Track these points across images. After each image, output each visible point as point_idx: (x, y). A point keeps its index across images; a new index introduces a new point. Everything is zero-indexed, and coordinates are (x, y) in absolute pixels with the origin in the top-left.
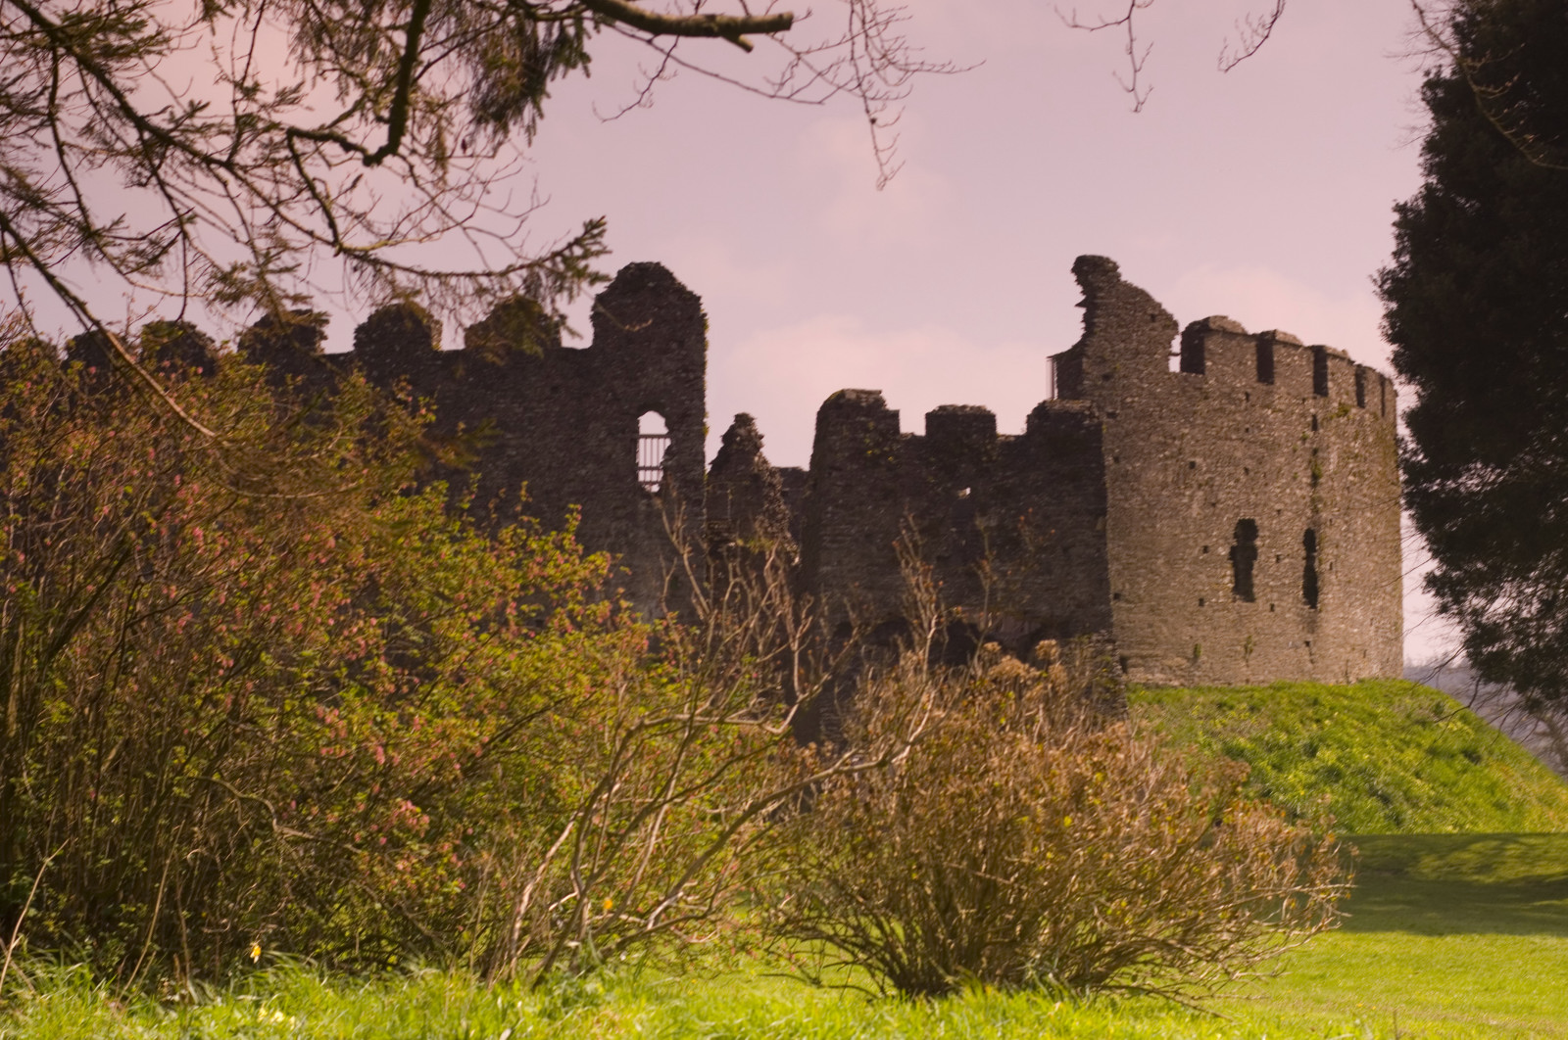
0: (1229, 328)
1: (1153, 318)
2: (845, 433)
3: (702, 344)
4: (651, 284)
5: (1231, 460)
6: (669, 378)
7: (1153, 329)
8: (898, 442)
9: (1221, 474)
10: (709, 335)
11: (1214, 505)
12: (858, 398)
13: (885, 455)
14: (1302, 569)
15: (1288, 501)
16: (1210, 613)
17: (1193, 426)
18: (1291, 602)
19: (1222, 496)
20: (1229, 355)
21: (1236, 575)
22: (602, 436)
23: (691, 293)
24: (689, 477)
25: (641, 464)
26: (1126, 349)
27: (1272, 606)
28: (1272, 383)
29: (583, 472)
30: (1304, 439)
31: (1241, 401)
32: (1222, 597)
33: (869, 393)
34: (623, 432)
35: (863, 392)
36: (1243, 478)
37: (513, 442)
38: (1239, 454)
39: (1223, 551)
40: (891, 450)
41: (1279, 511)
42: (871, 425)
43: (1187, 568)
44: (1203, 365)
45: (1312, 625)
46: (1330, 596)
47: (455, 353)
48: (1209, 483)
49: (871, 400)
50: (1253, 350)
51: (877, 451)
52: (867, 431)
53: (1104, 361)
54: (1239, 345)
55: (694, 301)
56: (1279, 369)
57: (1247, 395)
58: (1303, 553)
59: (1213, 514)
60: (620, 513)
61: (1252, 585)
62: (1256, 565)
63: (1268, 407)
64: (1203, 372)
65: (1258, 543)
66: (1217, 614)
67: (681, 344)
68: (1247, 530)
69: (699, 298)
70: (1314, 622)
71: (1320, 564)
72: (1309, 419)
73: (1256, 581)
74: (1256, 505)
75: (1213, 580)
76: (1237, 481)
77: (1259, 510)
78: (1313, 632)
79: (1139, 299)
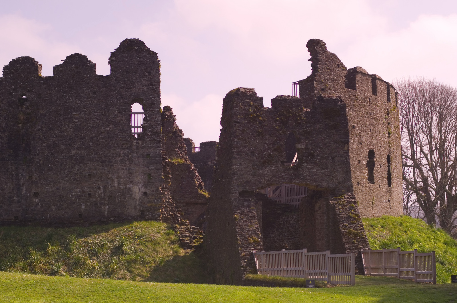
0: (363, 71)
1: (338, 65)
2: (241, 106)
3: (158, 73)
4: (136, 48)
5: (366, 126)
6: (145, 88)
7: (338, 71)
8: (263, 111)
9: (363, 131)
10: (161, 69)
11: (361, 144)
12: (246, 91)
13: (258, 116)
14: (387, 171)
15: (382, 143)
16: (361, 188)
17: (353, 111)
18: (384, 184)
19: (364, 140)
20: (363, 83)
21: (369, 173)
22: (116, 113)
23: (153, 52)
24: (155, 131)
25: (133, 125)
26: (329, 78)
27: (379, 185)
28: (376, 95)
29: (108, 129)
30: (386, 118)
31: (368, 101)
32: (365, 181)
33: (250, 89)
34: (125, 111)
35: (247, 89)
36: (370, 133)
37: (76, 116)
38: (368, 123)
39: (365, 163)
40: (261, 114)
41: (380, 147)
42: (252, 103)
43: (353, 170)
44: (356, 86)
45: (390, 193)
46: (394, 182)
47: (49, 78)
48: (359, 134)
49: (251, 92)
50: (370, 81)
51: (254, 115)
52: (250, 106)
53: (322, 83)
54: (366, 79)
55: (155, 55)
56: (378, 90)
57: (369, 99)
58: (387, 164)
59: (361, 148)
60: (124, 146)
61: (373, 177)
62: (374, 169)
63: (375, 104)
64: (356, 90)
65: (375, 160)
66: (363, 189)
67: (150, 73)
68: (371, 154)
69: (157, 54)
70: (391, 192)
71: (391, 169)
72: (387, 111)
73: (375, 175)
74: (374, 144)
75: (362, 175)
76: (368, 134)
77: (375, 146)
78: (390, 196)
79: (333, 57)
